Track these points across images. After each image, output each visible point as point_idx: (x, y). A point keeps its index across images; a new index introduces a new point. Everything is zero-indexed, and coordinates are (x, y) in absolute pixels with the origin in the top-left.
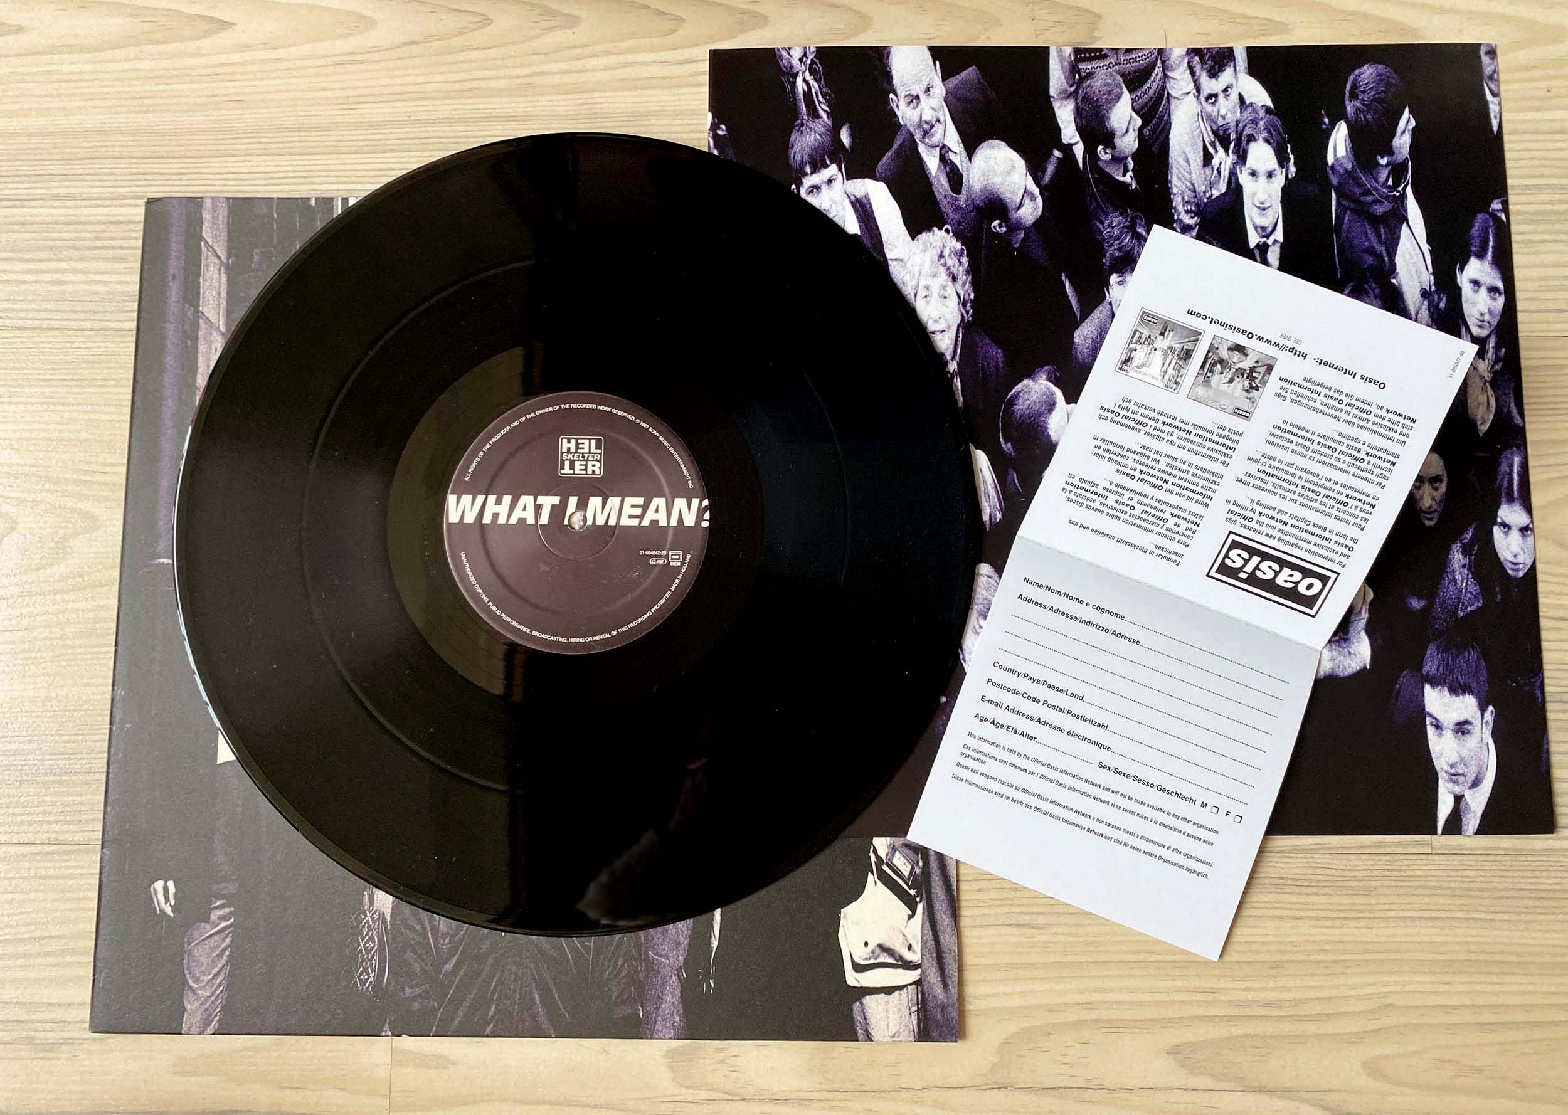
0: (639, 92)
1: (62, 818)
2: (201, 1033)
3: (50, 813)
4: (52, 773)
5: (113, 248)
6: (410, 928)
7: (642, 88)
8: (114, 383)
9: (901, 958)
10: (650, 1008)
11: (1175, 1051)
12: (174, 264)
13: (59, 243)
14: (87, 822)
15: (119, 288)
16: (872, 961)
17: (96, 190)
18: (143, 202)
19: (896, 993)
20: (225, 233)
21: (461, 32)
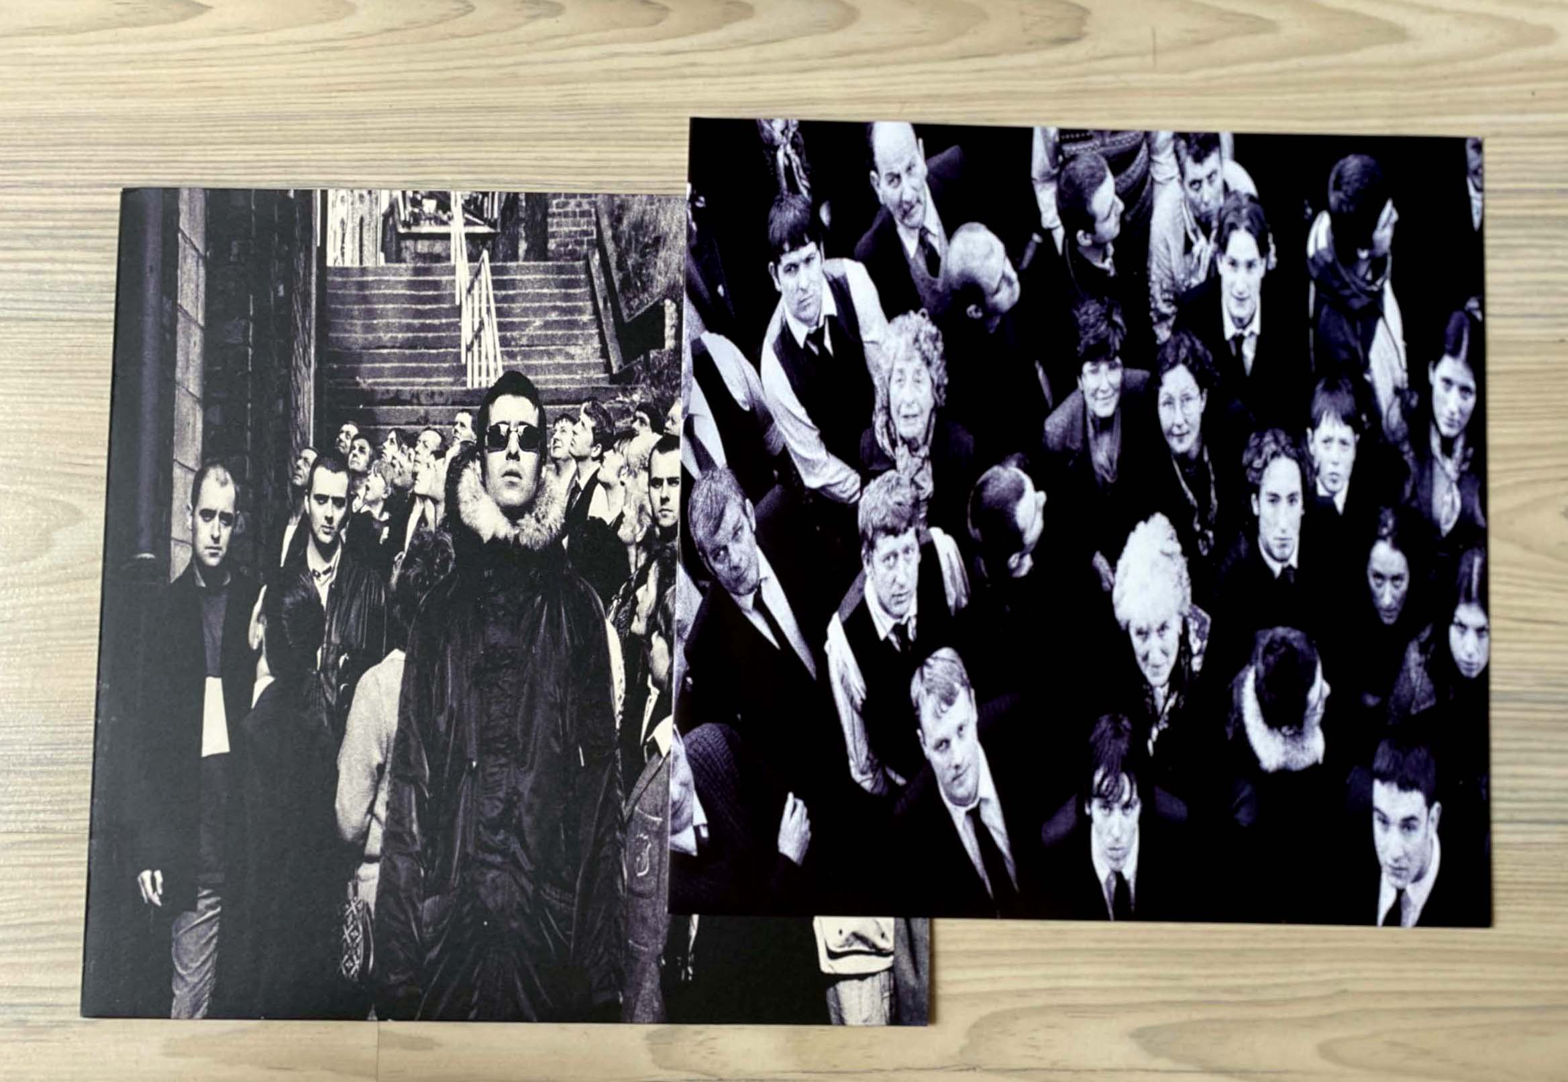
0: (625, 84)
1: (49, 807)
2: (191, 1017)
3: (38, 803)
4: (37, 762)
5: (91, 237)
6: (395, 918)
7: (627, 79)
8: (94, 374)
9: (874, 946)
10: (630, 994)
11: (1139, 1035)
12: (152, 254)
13: (35, 232)
14: (74, 811)
15: (97, 278)
16: (846, 949)
17: (72, 177)
18: (120, 190)
19: (869, 980)
20: (202, 225)
21: (442, 19)
